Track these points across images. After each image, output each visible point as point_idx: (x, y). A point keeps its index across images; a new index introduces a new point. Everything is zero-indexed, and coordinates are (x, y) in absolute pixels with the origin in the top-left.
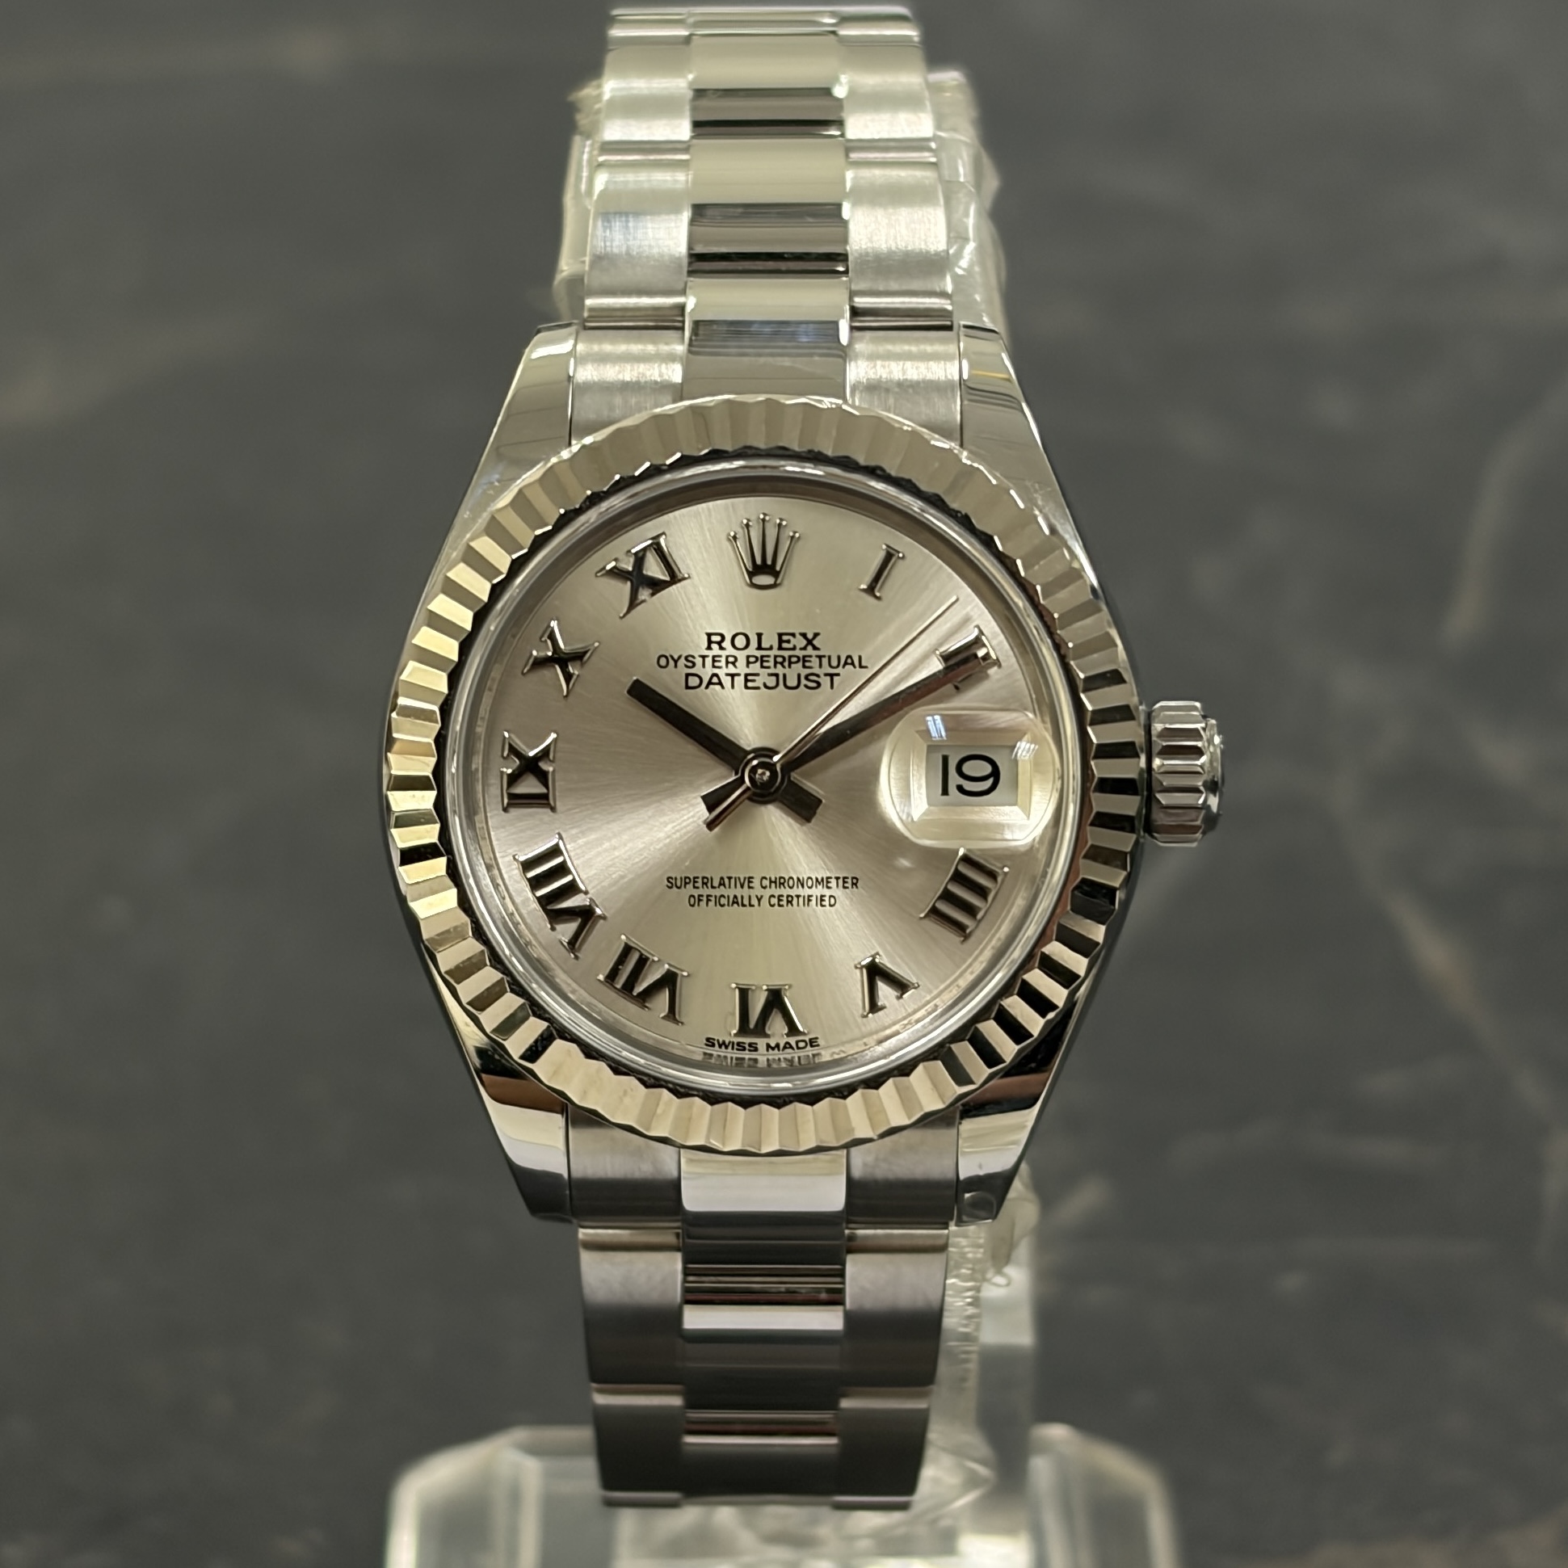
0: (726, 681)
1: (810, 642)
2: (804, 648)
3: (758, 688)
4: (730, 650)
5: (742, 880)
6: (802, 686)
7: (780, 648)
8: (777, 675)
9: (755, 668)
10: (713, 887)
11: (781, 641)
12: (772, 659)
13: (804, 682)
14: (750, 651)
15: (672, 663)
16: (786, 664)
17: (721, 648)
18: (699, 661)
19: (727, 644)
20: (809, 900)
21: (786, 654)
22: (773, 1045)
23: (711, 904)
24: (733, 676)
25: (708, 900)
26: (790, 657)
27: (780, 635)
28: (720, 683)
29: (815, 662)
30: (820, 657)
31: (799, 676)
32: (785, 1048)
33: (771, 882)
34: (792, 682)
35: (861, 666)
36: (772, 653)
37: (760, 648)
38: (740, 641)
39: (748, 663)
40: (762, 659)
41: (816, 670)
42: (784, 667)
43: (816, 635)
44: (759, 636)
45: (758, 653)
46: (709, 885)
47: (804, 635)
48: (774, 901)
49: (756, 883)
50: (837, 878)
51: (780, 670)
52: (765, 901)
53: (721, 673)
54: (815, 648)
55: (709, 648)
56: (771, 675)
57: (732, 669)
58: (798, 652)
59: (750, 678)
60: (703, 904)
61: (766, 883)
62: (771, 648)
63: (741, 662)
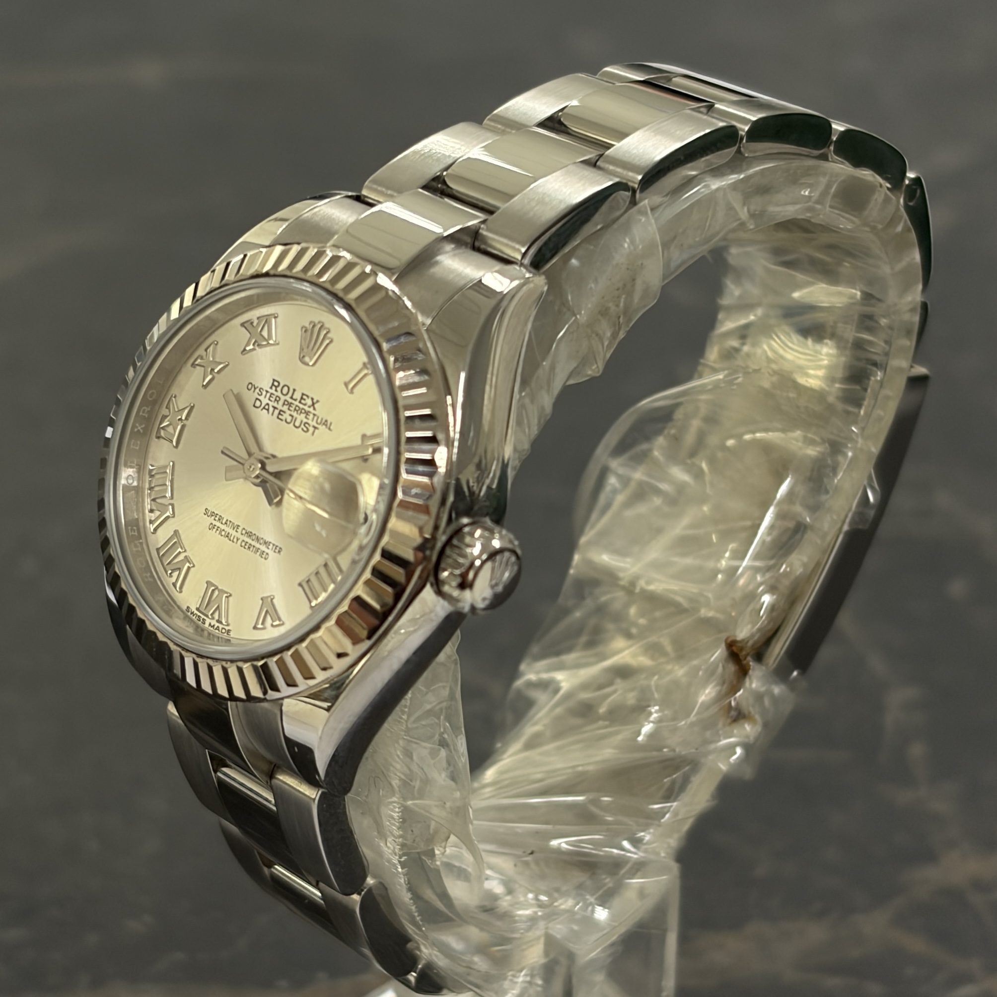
0: (271, 409)
1: (313, 404)
2: (309, 407)
3: (281, 420)
4: (279, 394)
5: (235, 525)
6: (300, 429)
7: (300, 402)
8: (292, 416)
9: (285, 408)
10: (222, 523)
11: (302, 398)
12: (294, 406)
13: (302, 426)
14: (288, 398)
15: (253, 389)
16: (299, 412)
17: (276, 390)
18: (264, 393)
19: (279, 389)
20: (258, 551)
21: (301, 406)
22: (212, 624)
23: (218, 532)
24: (275, 408)
25: (217, 530)
26: (303, 409)
27: (303, 394)
28: (268, 410)
29: (311, 416)
30: (314, 415)
31: (302, 422)
32: (216, 629)
33: (246, 533)
34: (297, 424)
35: (329, 429)
36: (297, 403)
37: (292, 398)
38: (285, 390)
39: (284, 404)
40: (290, 405)
41: (310, 422)
42: (297, 413)
43: (318, 401)
44: (294, 390)
45: (290, 401)
46: (221, 521)
47: (312, 399)
48: (243, 544)
49: (239, 530)
50: (274, 545)
51: (295, 414)
52: (239, 542)
53: (271, 404)
54: (314, 409)
55: (271, 388)
56: (291, 415)
57: (275, 405)
58: (306, 408)
59: (282, 413)
60: (214, 530)
61: (244, 532)
62: (296, 400)
63: (281, 402)
